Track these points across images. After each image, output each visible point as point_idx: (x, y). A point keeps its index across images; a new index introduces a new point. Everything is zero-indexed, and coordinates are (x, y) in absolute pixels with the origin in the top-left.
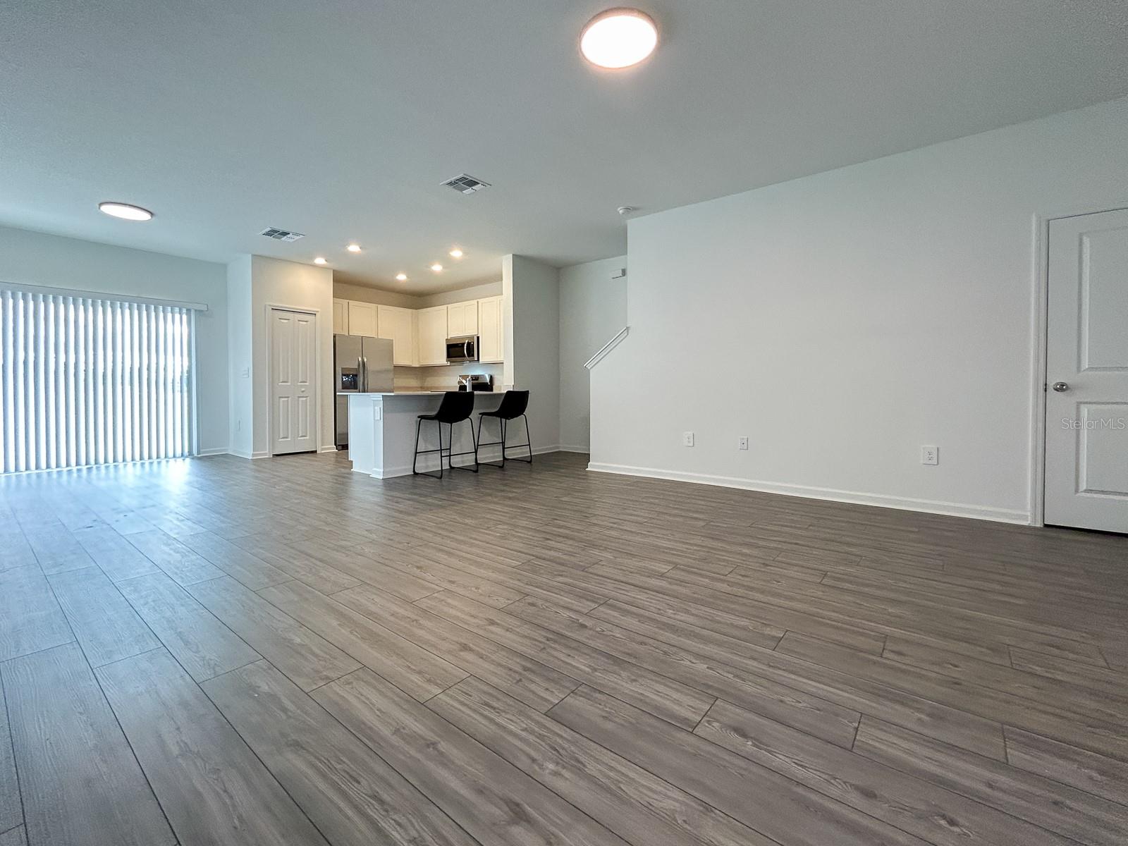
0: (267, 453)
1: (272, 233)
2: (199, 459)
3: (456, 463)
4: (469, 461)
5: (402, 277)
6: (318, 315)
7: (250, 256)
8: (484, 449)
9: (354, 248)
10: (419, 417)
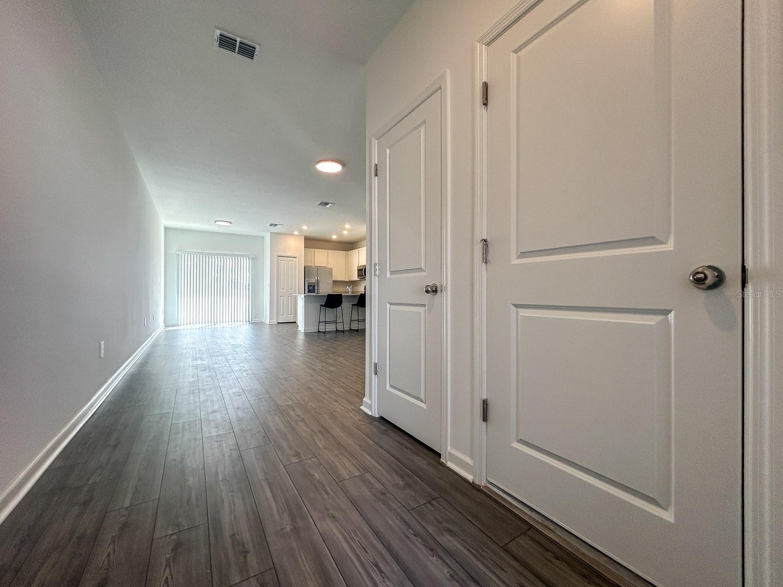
0: (275, 322)
1: (271, 225)
2: (252, 323)
3: (339, 328)
4: (347, 328)
5: (334, 237)
6: (297, 258)
7: (269, 233)
8: (354, 323)
9: (305, 228)
10: (320, 305)
